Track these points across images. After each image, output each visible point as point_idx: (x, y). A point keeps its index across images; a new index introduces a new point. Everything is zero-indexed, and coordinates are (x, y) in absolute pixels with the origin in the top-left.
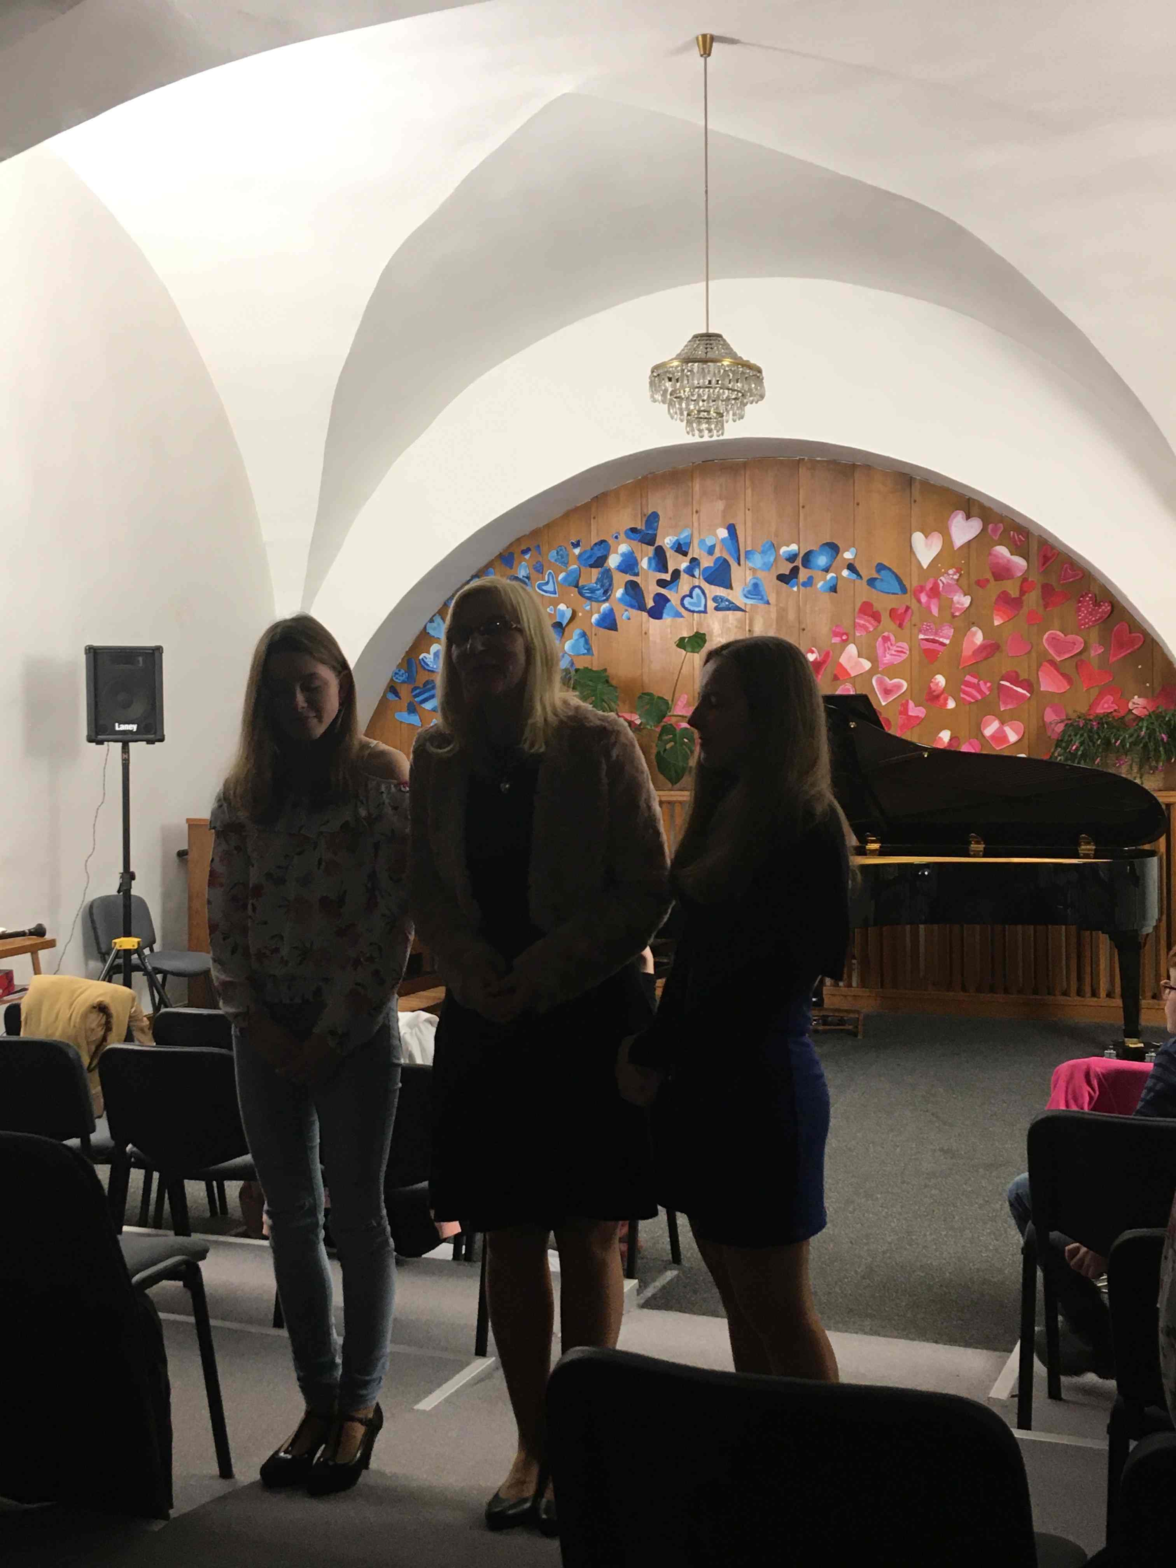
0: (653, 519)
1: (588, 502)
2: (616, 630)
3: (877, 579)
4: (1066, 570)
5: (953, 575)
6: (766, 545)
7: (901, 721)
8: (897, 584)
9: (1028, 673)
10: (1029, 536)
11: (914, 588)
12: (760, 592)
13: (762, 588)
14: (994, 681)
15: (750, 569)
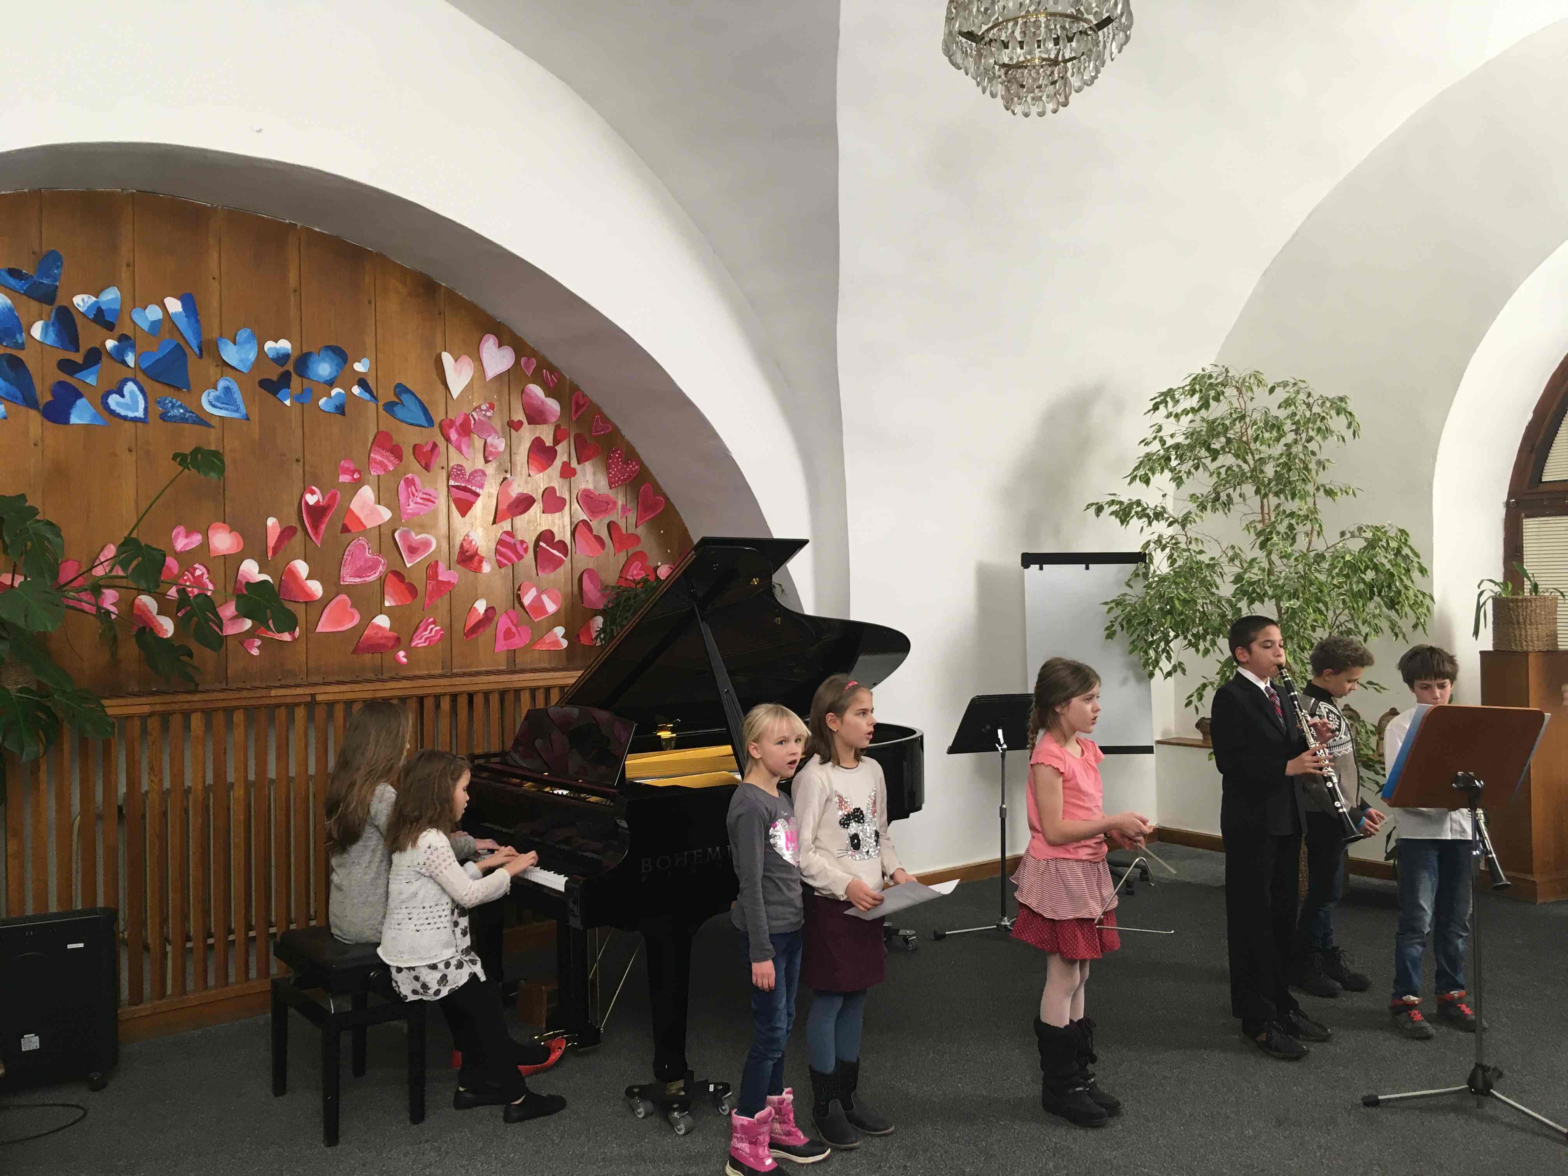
0: (50, 260)
3: (397, 403)
4: (597, 421)
5: (486, 411)
6: (244, 334)
7: (430, 588)
8: (422, 413)
9: (563, 533)
10: (561, 377)
11: (442, 421)
12: (235, 401)
13: (238, 396)
14: (530, 540)
15: (217, 366)
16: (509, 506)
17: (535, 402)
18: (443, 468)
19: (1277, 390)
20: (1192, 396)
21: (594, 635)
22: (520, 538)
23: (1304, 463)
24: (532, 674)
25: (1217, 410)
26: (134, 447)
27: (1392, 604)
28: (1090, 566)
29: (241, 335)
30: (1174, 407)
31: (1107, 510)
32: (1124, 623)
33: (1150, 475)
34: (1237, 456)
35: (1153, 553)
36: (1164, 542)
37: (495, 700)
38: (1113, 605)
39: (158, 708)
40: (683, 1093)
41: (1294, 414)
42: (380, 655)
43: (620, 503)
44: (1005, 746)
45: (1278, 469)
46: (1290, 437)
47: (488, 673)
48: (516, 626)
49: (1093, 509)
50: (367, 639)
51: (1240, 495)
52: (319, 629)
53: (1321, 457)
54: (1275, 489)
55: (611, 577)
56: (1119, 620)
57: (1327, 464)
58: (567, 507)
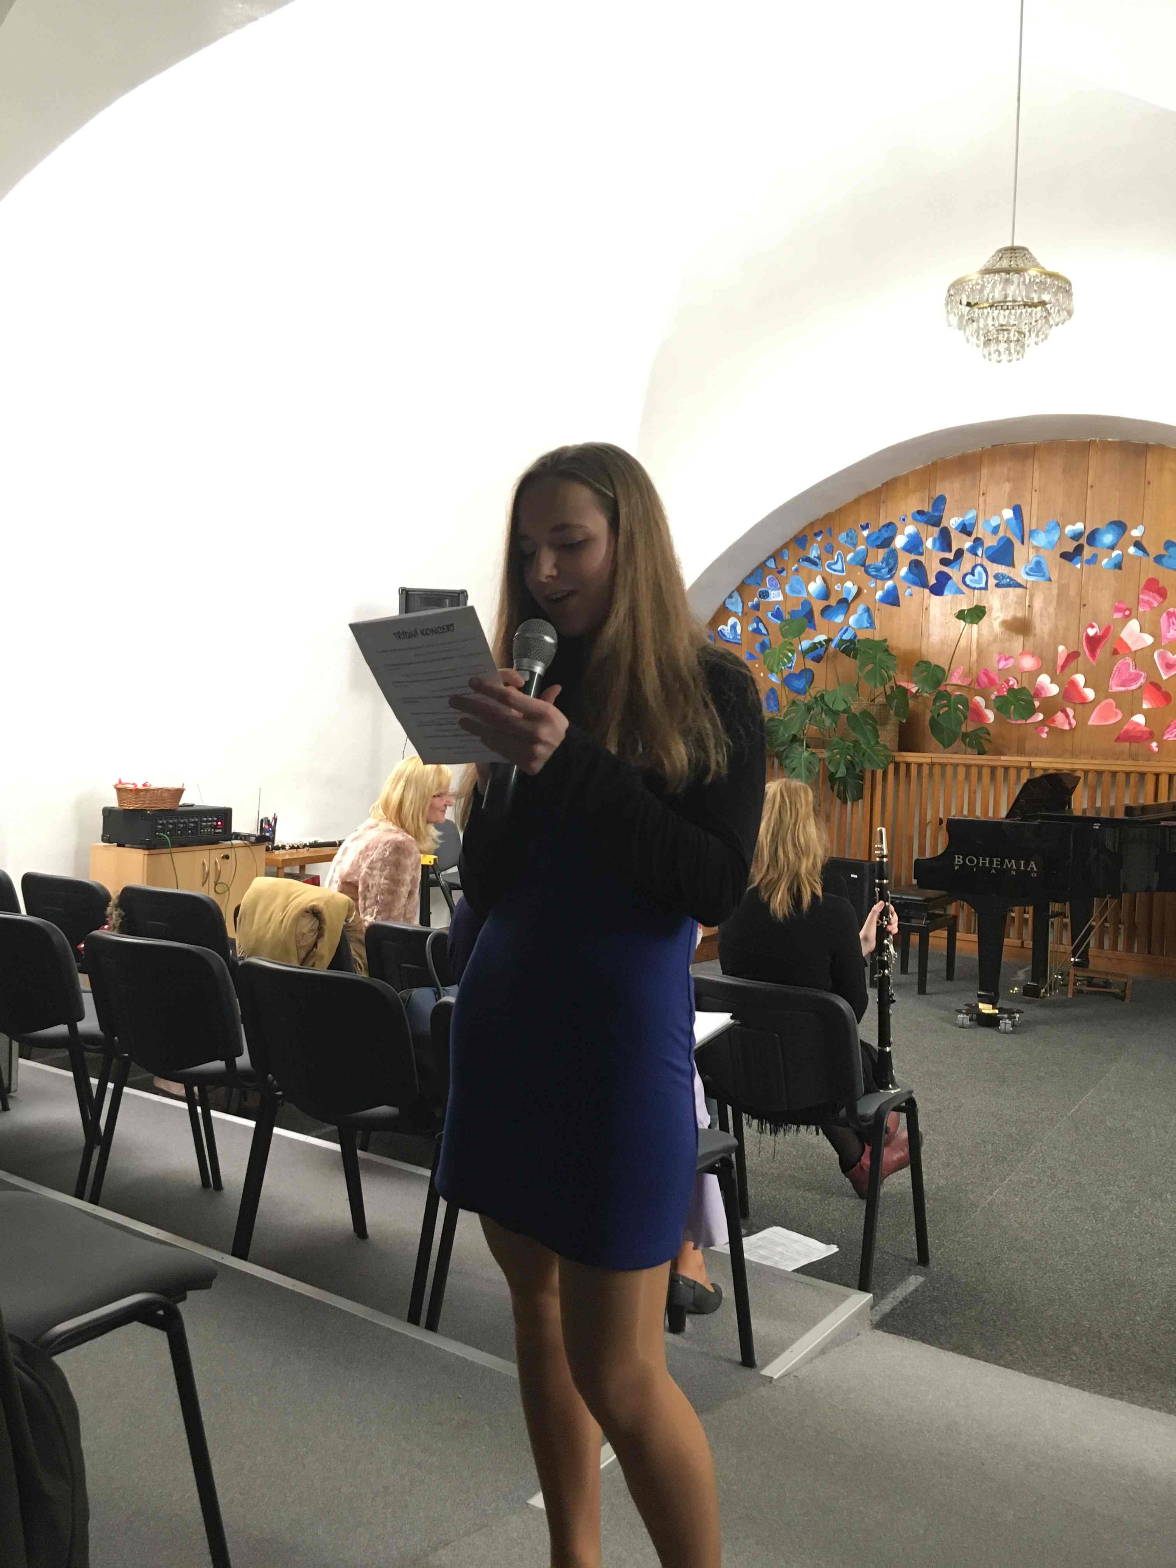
0: (939, 502)
1: (879, 488)
2: (899, 606)
3: (1164, 555)
29: (1050, 525)
42: (1136, 743)
50: (1127, 732)
52: (1090, 723)
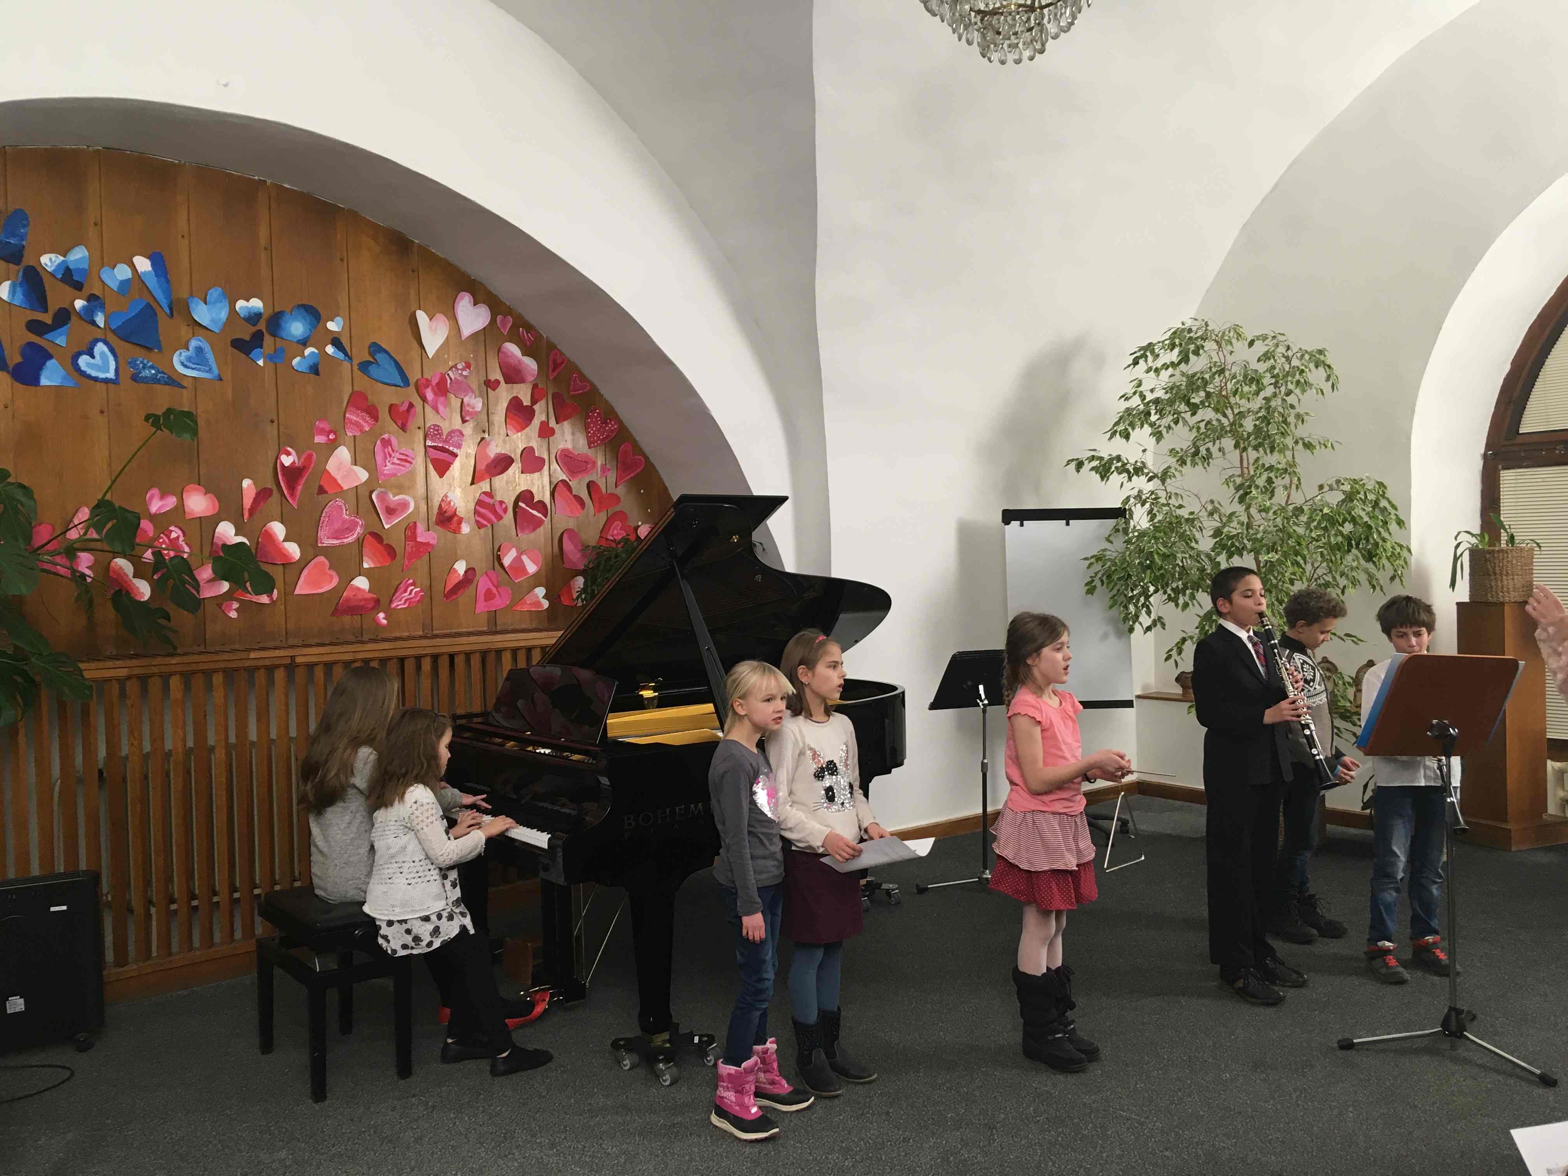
3: (371, 363)
4: (575, 379)
5: (463, 370)
6: (214, 293)
7: (409, 549)
8: (397, 373)
9: (542, 493)
10: (538, 336)
11: (417, 381)
12: (207, 360)
13: (210, 355)
14: (510, 501)
15: (188, 325)
16: (488, 467)
17: (512, 361)
18: (419, 428)
19: (1256, 343)
20: (1172, 350)
21: (575, 595)
22: (499, 498)
23: (1283, 416)
24: (514, 635)
25: (1197, 364)
26: (106, 410)
27: (1370, 556)
28: (1071, 522)
29: (211, 294)
30: (1153, 361)
31: (1087, 466)
32: (1104, 578)
33: (1130, 430)
34: (1216, 410)
35: (1133, 508)
36: (1144, 497)
37: (476, 660)
38: (1093, 560)
39: (137, 671)
40: (668, 1045)
41: (1273, 367)
42: (359, 616)
43: (599, 463)
44: (986, 702)
45: (1257, 423)
46: (1269, 391)
47: (469, 634)
48: (496, 587)
49: (1073, 465)
50: (347, 600)
51: (1220, 450)
52: (296, 592)
53: (1300, 410)
54: (1253, 443)
55: (591, 536)
56: (1100, 575)
57: (1306, 418)
58: (546, 467)
